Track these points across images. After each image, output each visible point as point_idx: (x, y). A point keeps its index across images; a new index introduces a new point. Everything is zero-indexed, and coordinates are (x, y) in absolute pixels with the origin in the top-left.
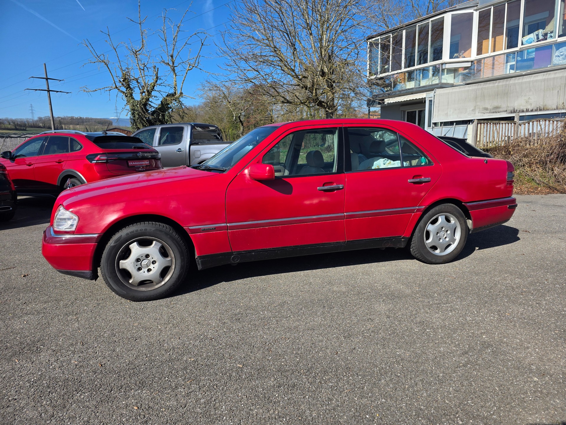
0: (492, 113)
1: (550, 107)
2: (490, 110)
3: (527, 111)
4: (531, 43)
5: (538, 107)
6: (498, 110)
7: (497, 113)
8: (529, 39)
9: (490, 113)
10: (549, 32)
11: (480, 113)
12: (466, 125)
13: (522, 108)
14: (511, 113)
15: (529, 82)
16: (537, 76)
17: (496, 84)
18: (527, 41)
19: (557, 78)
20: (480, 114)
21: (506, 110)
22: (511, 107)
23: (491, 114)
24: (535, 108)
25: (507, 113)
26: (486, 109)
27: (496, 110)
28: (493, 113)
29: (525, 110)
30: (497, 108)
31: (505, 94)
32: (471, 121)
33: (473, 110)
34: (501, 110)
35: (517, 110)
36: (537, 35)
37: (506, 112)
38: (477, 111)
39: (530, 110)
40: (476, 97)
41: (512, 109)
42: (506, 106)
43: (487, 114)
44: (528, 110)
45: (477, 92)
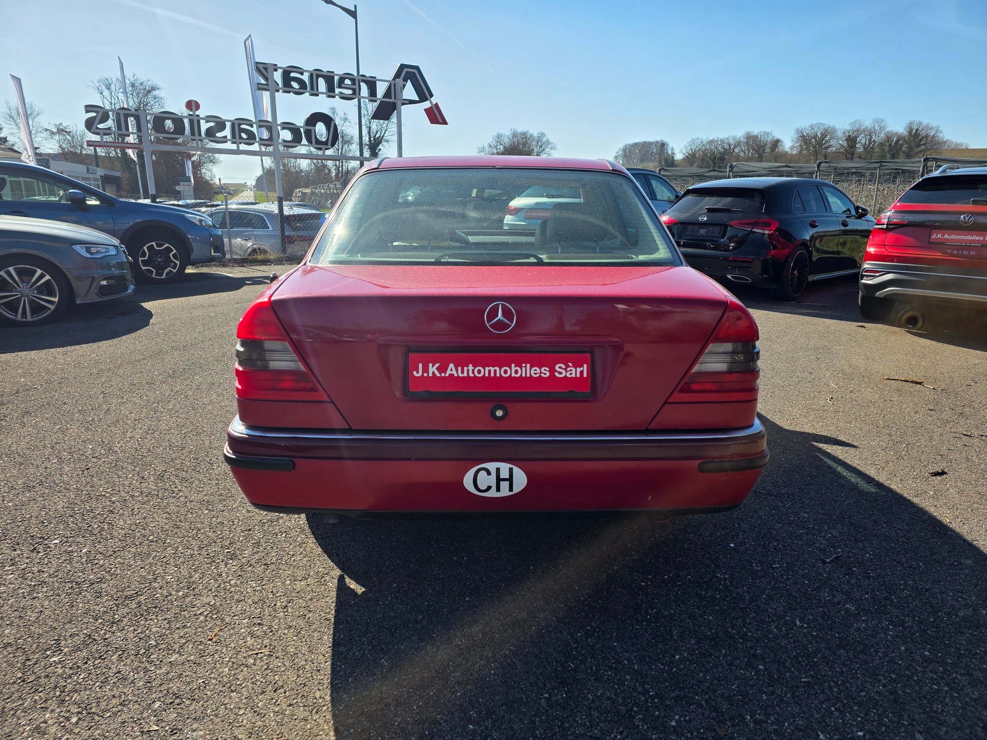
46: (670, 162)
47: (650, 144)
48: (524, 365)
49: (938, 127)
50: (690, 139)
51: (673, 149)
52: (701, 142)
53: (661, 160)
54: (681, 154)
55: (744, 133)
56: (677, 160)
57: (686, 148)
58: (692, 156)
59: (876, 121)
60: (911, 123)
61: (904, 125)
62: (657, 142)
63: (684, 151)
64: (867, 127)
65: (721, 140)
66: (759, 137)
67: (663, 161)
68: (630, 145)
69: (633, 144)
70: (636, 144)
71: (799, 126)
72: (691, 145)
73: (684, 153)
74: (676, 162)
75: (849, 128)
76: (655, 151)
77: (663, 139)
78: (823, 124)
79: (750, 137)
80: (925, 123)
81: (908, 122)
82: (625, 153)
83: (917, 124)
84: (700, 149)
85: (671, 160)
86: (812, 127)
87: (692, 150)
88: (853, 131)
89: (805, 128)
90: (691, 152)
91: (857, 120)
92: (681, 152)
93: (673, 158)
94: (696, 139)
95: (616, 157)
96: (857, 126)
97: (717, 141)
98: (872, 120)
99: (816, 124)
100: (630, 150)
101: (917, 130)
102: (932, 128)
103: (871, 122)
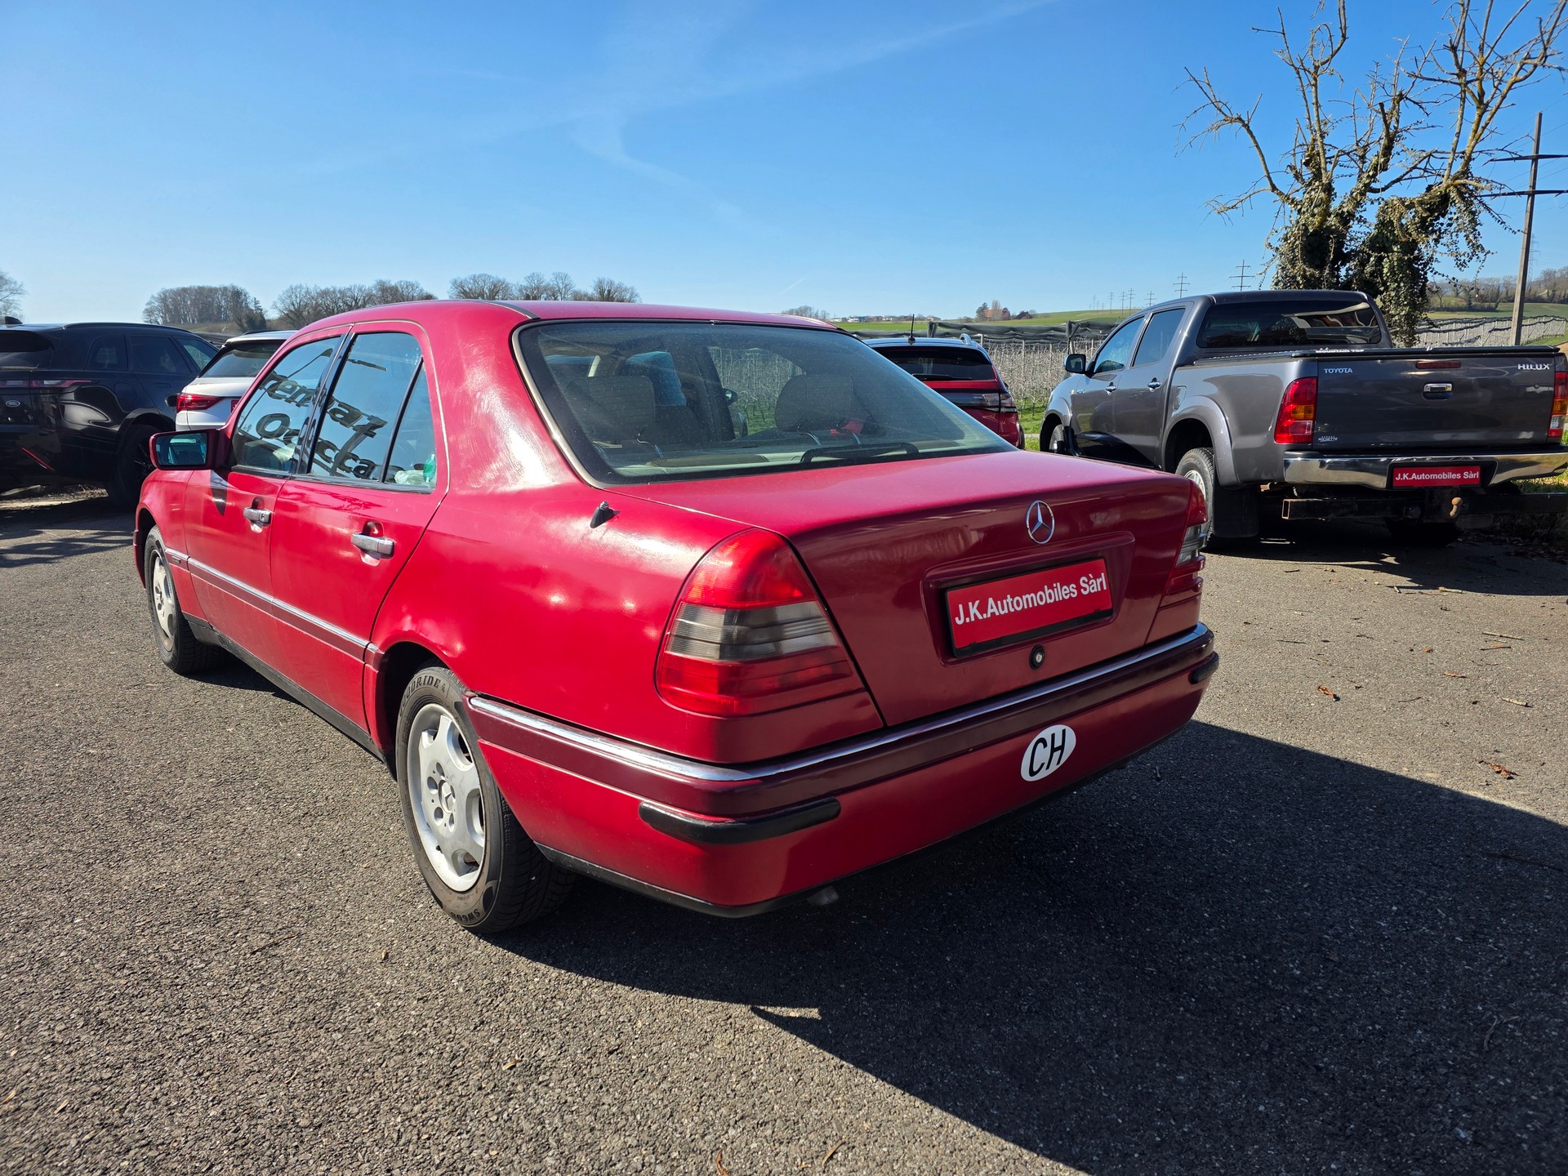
46: (258, 323)
47: (212, 291)
48: (1055, 585)
49: (632, 289)
50: (287, 287)
51: (256, 303)
52: (307, 292)
53: (240, 320)
54: (276, 311)
55: (375, 283)
56: (269, 321)
57: (283, 301)
58: (295, 314)
59: (558, 276)
60: (600, 282)
61: (593, 284)
62: (225, 289)
63: (280, 306)
64: (548, 285)
65: (340, 292)
66: (400, 289)
67: (244, 321)
68: (172, 291)
69: (178, 290)
70: (184, 290)
71: (455, 277)
72: (290, 296)
73: (281, 308)
74: (268, 324)
75: (525, 284)
76: (223, 303)
77: (235, 284)
78: (490, 277)
79: (386, 289)
80: (616, 283)
81: (597, 280)
82: (166, 306)
83: (608, 283)
84: (306, 305)
85: (259, 319)
86: (474, 278)
87: (293, 304)
88: (533, 289)
89: (466, 280)
90: (292, 308)
91: (533, 274)
92: (275, 306)
93: (262, 316)
94: (296, 288)
95: (149, 312)
96: (536, 281)
97: (334, 292)
98: (553, 274)
99: (480, 276)
100: (174, 300)
101: (609, 291)
102: (626, 290)
103: (552, 277)
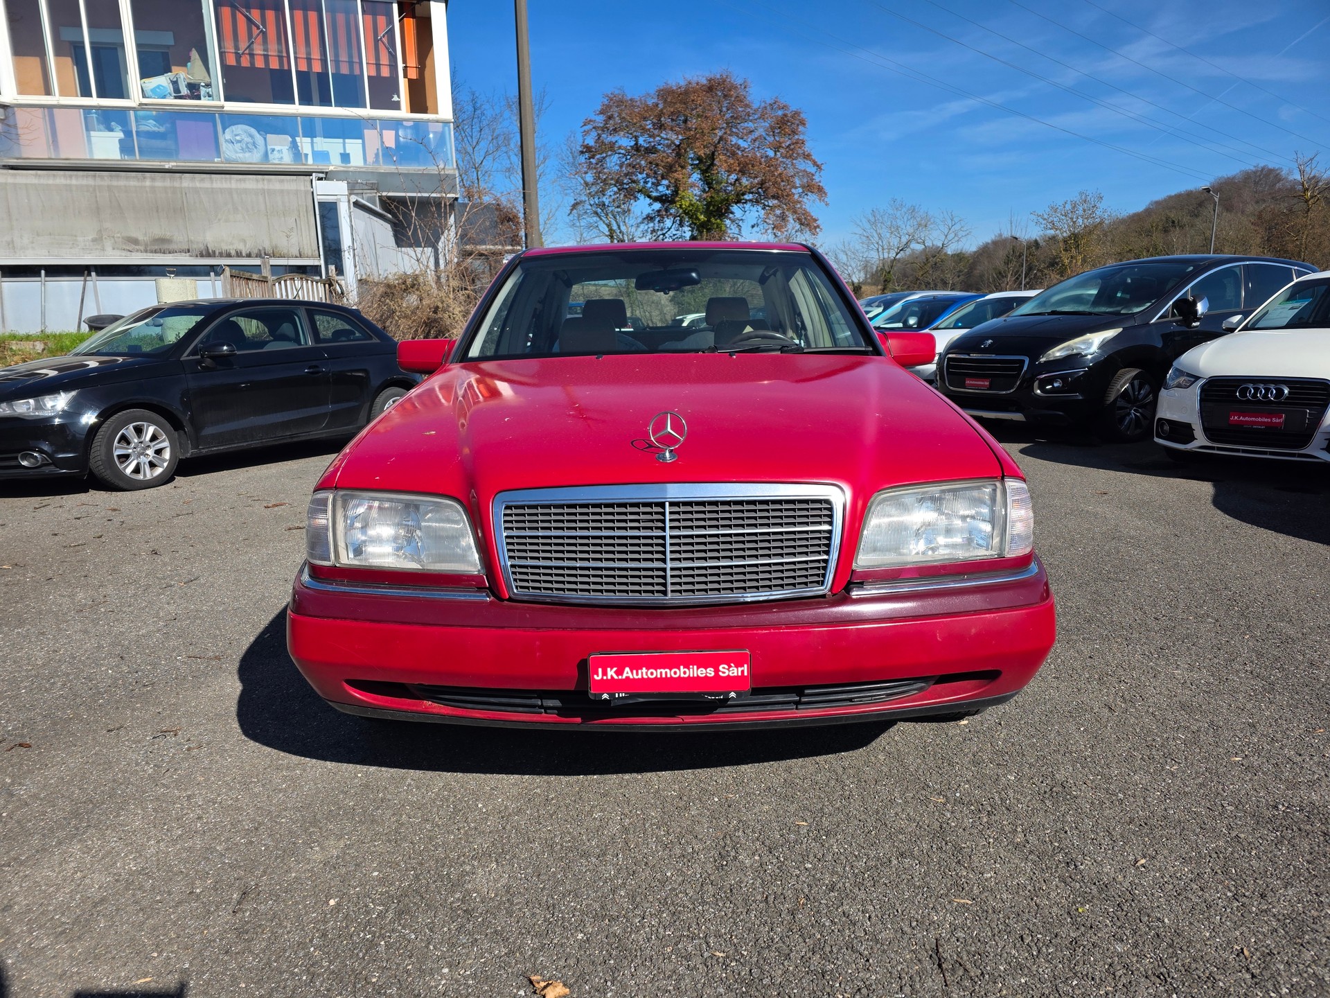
0: (152, 252)
1: (286, 251)
2: (146, 245)
3: (239, 255)
4: (164, 97)
5: (261, 248)
6: (165, 246)
7: (164, 253)
8: (158, 87)
9: (146, 251)
10: (203, 84)
11: (118, 249)
12: (82, 278)
13: (225, 247)
14: (202, 256)
15: (230, 191)
16: (244, 180)
17: (148, 183)
18: (153, 90)
19: (288, 192)
20: (118, 252)
21: (187, 247)
22: (198, 243)
23: (150, 255)
24: (256, 251)
25: (191, 256)
26: (135, 241)
27: (160, 247)
28: (156, 252)
29: (233, 253)
30: (162, 240)
31: (178, 209)
32: (92, 269)
33: (94, 240)
34: (172, 247)
35: (214, 252)
36: (175, 83)
37: (188, 254)
38: (108, 244)
39: (244, 255)
40: (98, 208)
41: (202, 247)
42: (186, 240)
43: (139, 254)
44: (241, 253)
45: (98, 194)
